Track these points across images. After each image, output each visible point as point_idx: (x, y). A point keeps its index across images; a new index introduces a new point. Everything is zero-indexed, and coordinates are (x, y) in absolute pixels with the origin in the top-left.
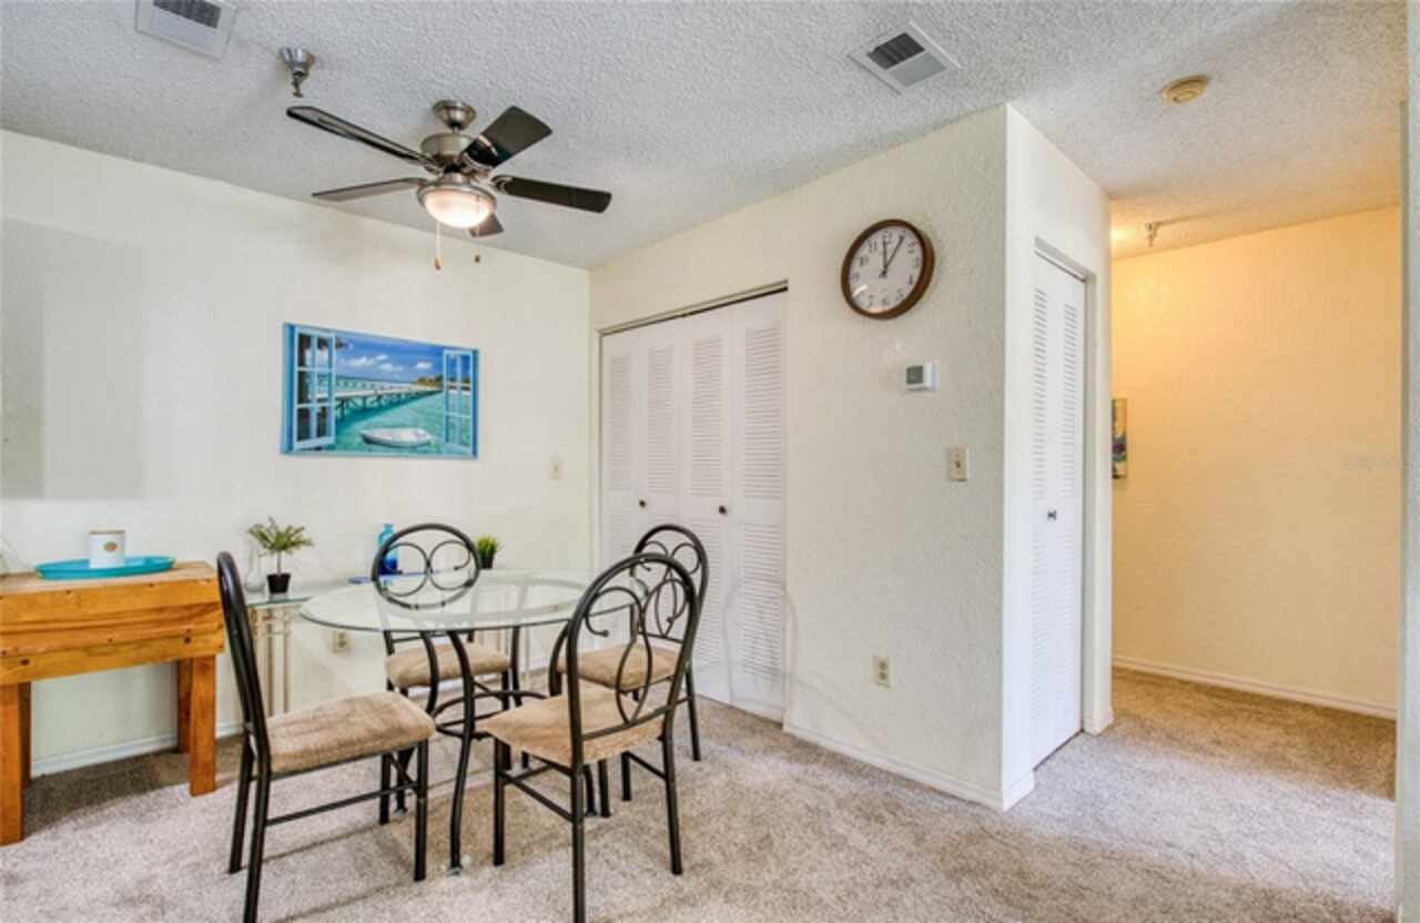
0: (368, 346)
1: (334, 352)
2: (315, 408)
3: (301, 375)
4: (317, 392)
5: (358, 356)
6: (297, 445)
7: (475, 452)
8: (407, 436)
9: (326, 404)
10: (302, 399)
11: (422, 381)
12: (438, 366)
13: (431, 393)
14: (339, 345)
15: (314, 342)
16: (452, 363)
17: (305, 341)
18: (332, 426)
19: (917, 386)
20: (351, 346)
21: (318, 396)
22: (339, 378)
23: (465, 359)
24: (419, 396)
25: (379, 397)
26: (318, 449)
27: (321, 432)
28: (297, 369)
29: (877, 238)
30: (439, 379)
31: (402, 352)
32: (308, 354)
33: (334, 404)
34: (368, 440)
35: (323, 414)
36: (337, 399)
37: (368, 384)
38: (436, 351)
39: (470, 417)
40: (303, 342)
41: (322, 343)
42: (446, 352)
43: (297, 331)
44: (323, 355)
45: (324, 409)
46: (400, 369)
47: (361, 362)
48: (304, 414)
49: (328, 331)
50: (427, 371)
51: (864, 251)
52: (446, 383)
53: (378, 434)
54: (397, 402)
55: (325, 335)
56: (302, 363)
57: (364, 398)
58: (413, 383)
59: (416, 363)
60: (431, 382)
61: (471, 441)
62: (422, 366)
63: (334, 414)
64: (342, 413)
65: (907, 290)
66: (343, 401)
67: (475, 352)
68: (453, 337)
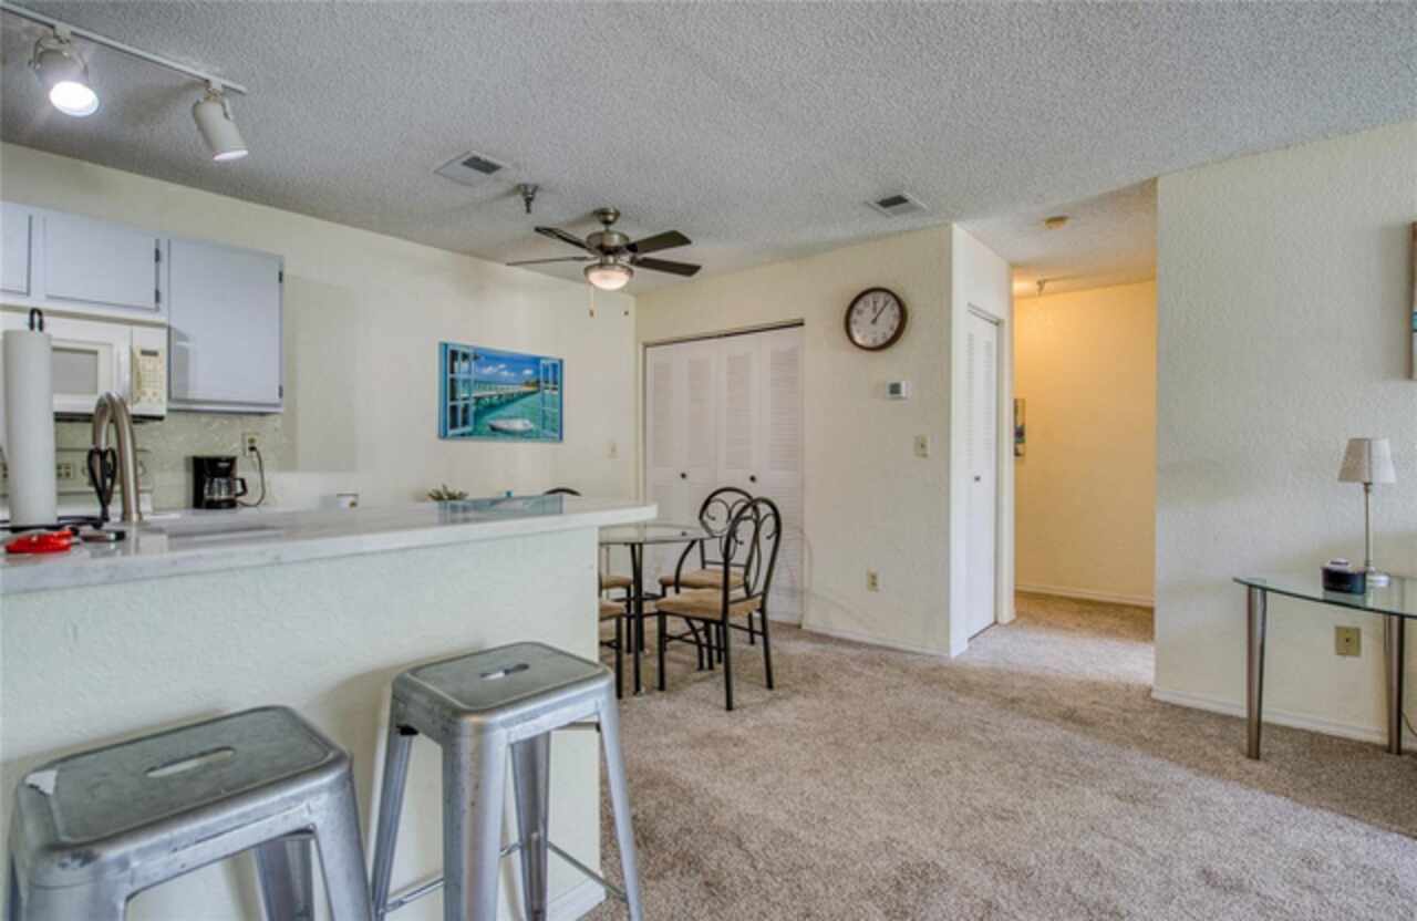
0: (494, 358)
1: (473, 363)
2: (460, 404)
3: (453, 380)
4: (462, 393)
5: (487, 366)
6: (450, 432)
7: (561, 438)
8: (518, 425)
9: (467, 402)
10: (453, 398)
11: (527, 384)
12: (537, 372)
14: (476, 358)
15: (460, 357)
16: (546, 369)
17: (454, 355)
18: (471, 418)
19: (896, 395)
20: (483, 359)
21: (462, 396)
22: (476, 382)
23: (554, 366)
24: (526, 395)
25: (500, 396)
26: (463, 435)
27: (465, 423)
28: (449, 376)
29: (869, 298)
30: (538, 382)
31: (516, 362)
32: (456, 364)
33: (472, 402)
34: (494, 429)
35: (466, 409)
36: (475, 398)
37: (493, 386)
38: (535, 361)
39: (557, 410)
40: (452, 356)
41: (465, 356)
42: (543, 362)
43: (449, 348)
44: (465, 365)
45: (466, 405)
46: (513, 375)
47: (489, 370)
48: (454, 409)
49: (468, 347)
50: (529, 376)
51: (860, 305)
52: (542, 384)
53: (501, 424)
54: (511, 399)
55: (466, 351)
56: (452, 372)
57: (491, 397)
58: (521, 384)
59: (524, 369)
60: (533, 385)
61: (558, 428)
62: (528, 372)
63: (472, 409)
65: (890, 334)
66: (478, 399)
67: (561, 361)
68: (547, 351)
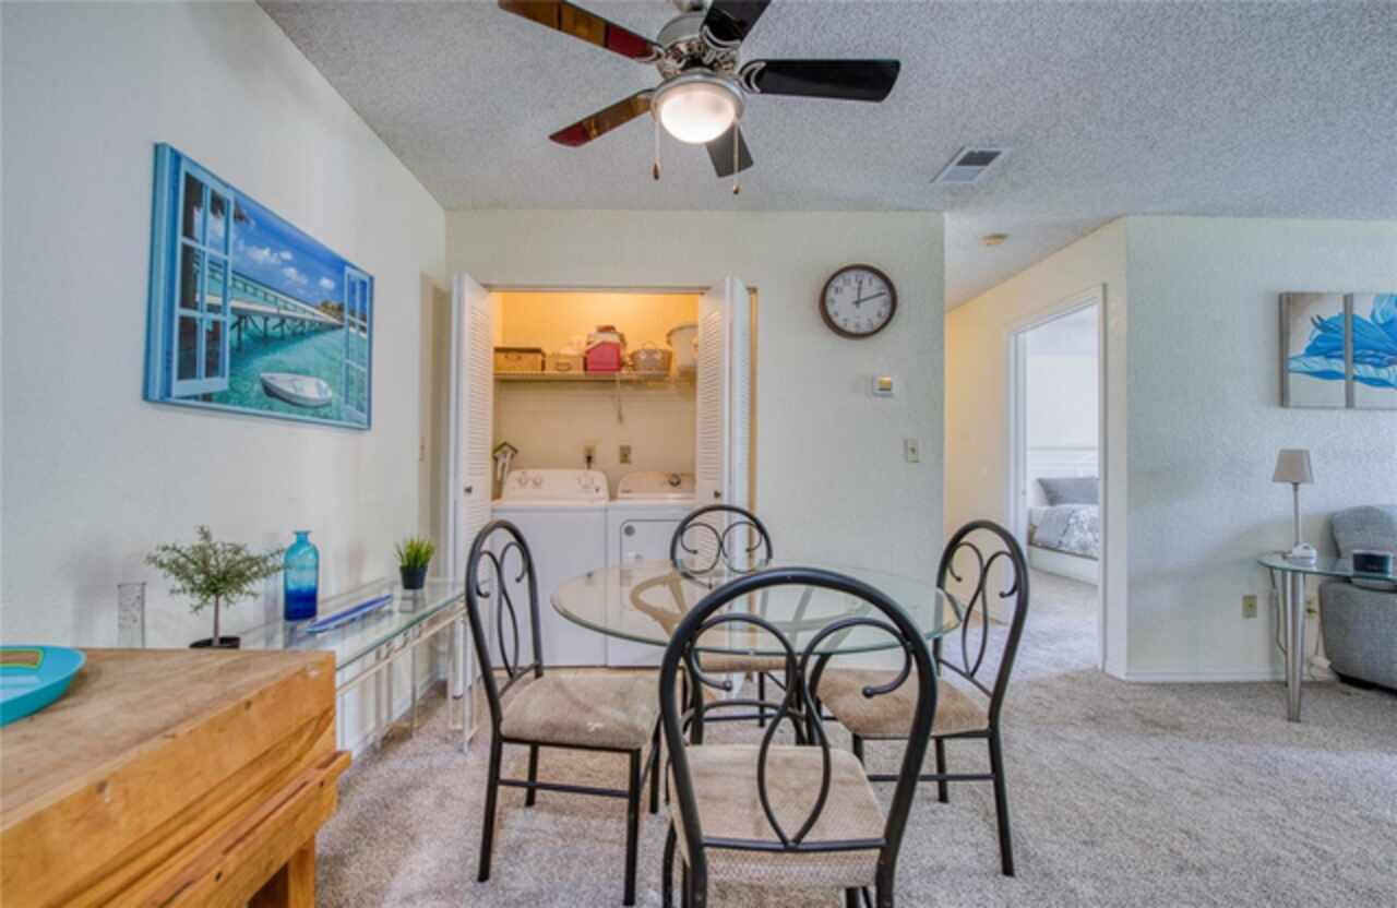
1: (232, 225)
2: (205, 321)
3: (187, 250)
4: (208, 293)
6: (175, 386)
7: (369, 422)
8: (310, 388)
9: (218, 317)
10: (187, 298)
11: (326, 306)
13: (333, 327)
14: (239, 217)
15: (207, 200)
16: (352, 286)
18: (225, 358)
21: (209, 299)
22: (234, 273)
23: (364, 285)
25: (282, 321)
26: (207, 397)
27: (212, 369)
28: (181, 239)
30: (341, 308)
32: (198, 216)
33: (229, 319)
34: (270, 392)
35: (215, 335)
36: (234, 310)
37: (270, 294)
39: (364, 369)
40: (191, 191)
41: (218, 205)
42: (345, 270)
43: (184, 167)
44: (216, 226)
45: (216, 324)
48: (188, 327)
49: (224, 184)
52: (346, 315)
53: (282, 381)
54: (299, 333)
55: (221, 191)
56: (188, 232)
57: (266, 318)
58: (317, 306)
60: (333, 311)
61: (365, 401)
63: (229, 337)
64: (239, 338)
66: (242, 316)
67: (371, 280)
